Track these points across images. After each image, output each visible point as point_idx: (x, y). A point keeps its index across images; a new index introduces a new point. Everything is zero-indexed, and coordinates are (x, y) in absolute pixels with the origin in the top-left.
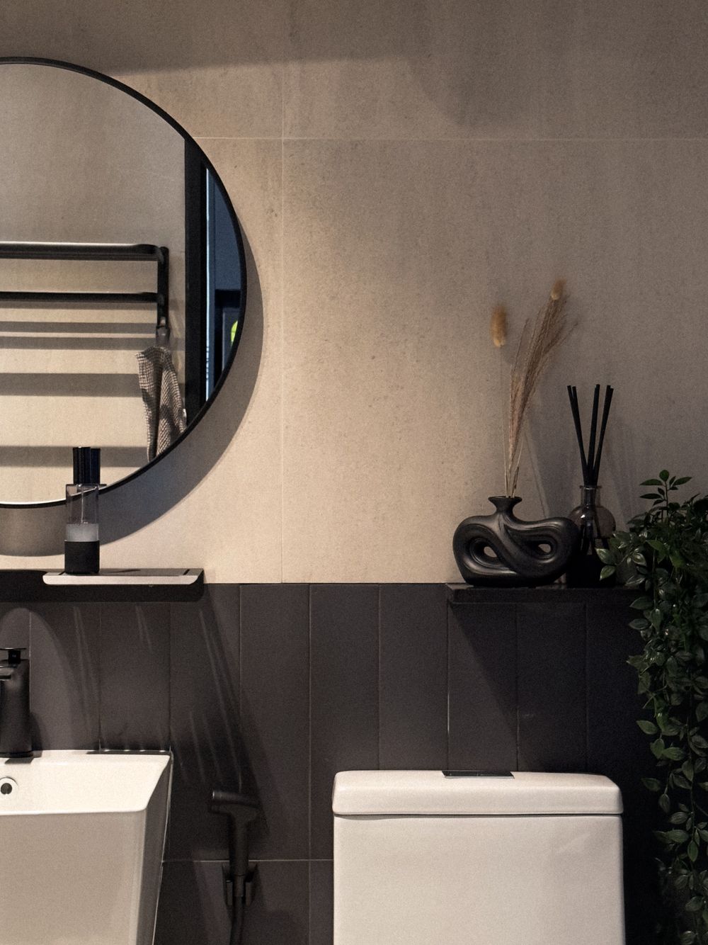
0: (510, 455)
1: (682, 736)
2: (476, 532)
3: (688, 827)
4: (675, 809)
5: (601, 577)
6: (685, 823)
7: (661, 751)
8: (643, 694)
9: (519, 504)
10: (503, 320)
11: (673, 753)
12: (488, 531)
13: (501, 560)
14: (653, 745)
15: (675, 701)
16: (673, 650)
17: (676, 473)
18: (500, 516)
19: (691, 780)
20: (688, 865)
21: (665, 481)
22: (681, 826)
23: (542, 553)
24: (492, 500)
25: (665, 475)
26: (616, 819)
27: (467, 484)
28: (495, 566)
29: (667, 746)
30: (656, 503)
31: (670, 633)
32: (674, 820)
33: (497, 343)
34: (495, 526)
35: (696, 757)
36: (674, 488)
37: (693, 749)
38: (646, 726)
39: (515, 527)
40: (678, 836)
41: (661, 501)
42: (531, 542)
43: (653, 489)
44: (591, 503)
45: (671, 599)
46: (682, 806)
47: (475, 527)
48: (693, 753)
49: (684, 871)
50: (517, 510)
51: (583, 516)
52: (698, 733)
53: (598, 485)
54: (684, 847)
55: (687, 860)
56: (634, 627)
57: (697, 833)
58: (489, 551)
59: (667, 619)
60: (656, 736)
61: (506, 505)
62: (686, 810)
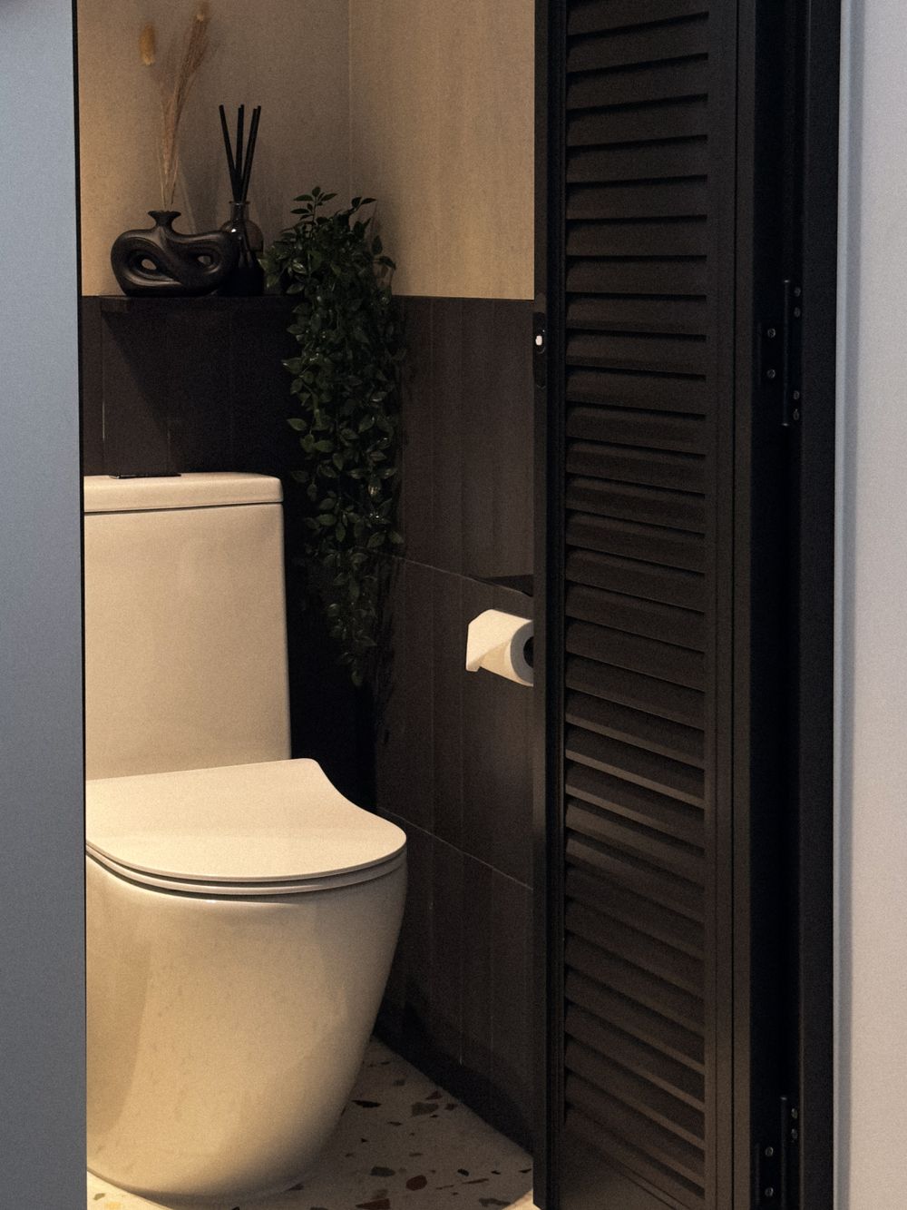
0: (166, 172)
1: (331, 430)
2: (139, 246)
3: (336, 512)
4: (322, 495)
5: (268, 285)
6: (334, 509)
7: (309, 444)
8: (295, 394)
9: (178, 218)
10: (151, 36)
11: (323, 446)
12: (148, 243)
13: (161, 270)
14: (303, 441)
15: (325, 398)
16: (328, 352)
17: (325, 191)
18: (160, 229)
19: (340, 468)
20: (336, 545)
21: (316, 196)
22: (330, 511)
23: (204, 267)
24: (152, 214)
25: (316, 191)
26: (279, 506)
27: (118, 199)
28: (162, 277)
29: (316, 441)
30: (304, 217)
31: (328, 337)
32: (323, 506)
33: (147, 62)
34: (154, 239)
35: (344, 448)
36: (320, 204)
37: (343, 440)
38: (296, 424)
39: (178, 240)
40: (326, 519)
41: (307, 216)
42: (191, 253)
43: (303, 205)
44: (239, 217)
45: (328, 304)
46: (331, 493)
47: (135, 240)
48: (341, 443)
49: (332, 551)
50: (176, 225)
51: (234, 231)
52: (348, 426)
53: (247, 200)
54: (331, 530)
55: (334, 540)
56: (291, 332)
57: (344, 516)
58: (147, 264)
59: (327, 323)
60: (305, 433)
61: (165, 219)
62: (334, 495)
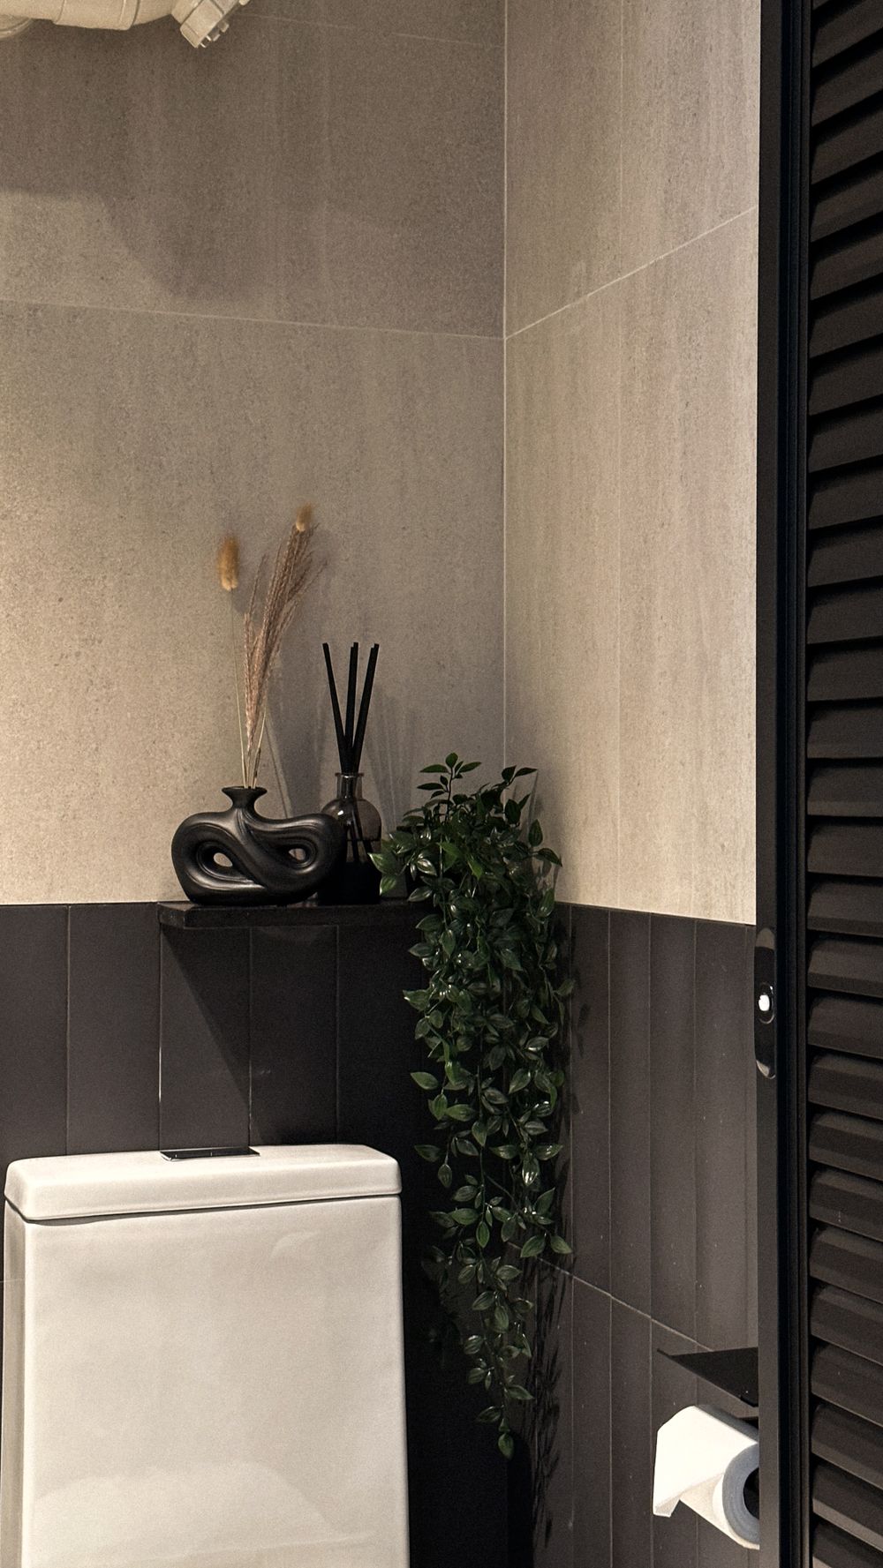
0: (248, 734)
1: (471, 1090)
2: (208, 835)
3: (477, 1205)
4: (459, 1182)
5: (381, 891)
6: (474, 1199)
7: (440, 1109)
8: (422, 1038)
9: (262, 797)
10: (234, 552)
11: (459, 1112)
12: (222, 831)
13: (238, 869)
14: (432, 1104)
15: (462, 1045)
16: (465, 981)
17: (464, 759)
18: (239, 813)
19: (483, 1144)
20: (476, 1251)
21: (451, 767)
22: (468, 1204)
23: (295, 863)
24: (227, 791)
25: (452, 760)
27: (185, 770)
28: (236, 878)
29: (450, 1105)
30: (434, 796)
31: (465, 960)
32: (458, 1197)
33: (227, 586)
34: (229, 826)
35: (487, 1115)
36: (459, 777)
37: (487, 1106)
38: (423, 1080)
39: (260, 827)
40: (462, 1216)
41: (441, 793)
42: (279, 846)
43: (434, 778)
44: (349, 794)
45: (465, 916)
46: (469, 1177)
47: (203, 827)
48: (486, 1111)
49: (470, 1260)
50: (258, 805)
51: (341, 813)
52: (492, 1085)
53: (360, 772)
54: (471, 1230)
55: (475, 1246)
56: (415, 954)
57: (488, 1211)
58: (219, 859)
59: (461, 942)
60: (436, 1092)
61: (244, 798)
62: (474, 1182)
